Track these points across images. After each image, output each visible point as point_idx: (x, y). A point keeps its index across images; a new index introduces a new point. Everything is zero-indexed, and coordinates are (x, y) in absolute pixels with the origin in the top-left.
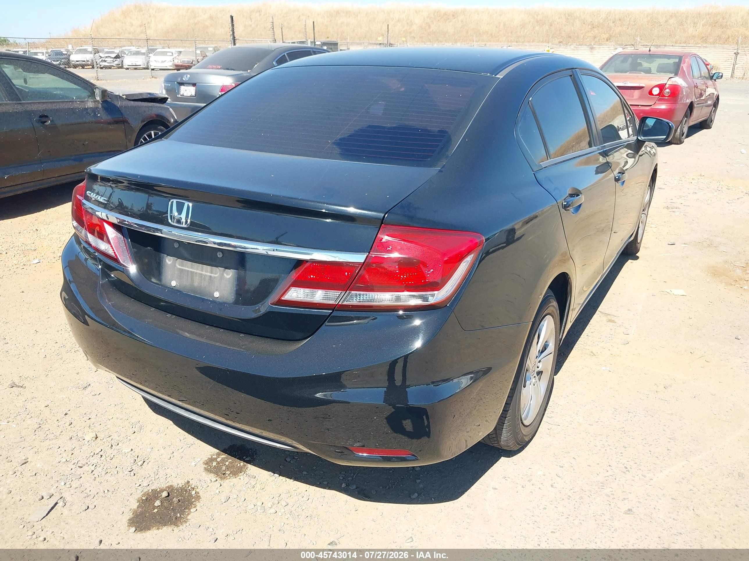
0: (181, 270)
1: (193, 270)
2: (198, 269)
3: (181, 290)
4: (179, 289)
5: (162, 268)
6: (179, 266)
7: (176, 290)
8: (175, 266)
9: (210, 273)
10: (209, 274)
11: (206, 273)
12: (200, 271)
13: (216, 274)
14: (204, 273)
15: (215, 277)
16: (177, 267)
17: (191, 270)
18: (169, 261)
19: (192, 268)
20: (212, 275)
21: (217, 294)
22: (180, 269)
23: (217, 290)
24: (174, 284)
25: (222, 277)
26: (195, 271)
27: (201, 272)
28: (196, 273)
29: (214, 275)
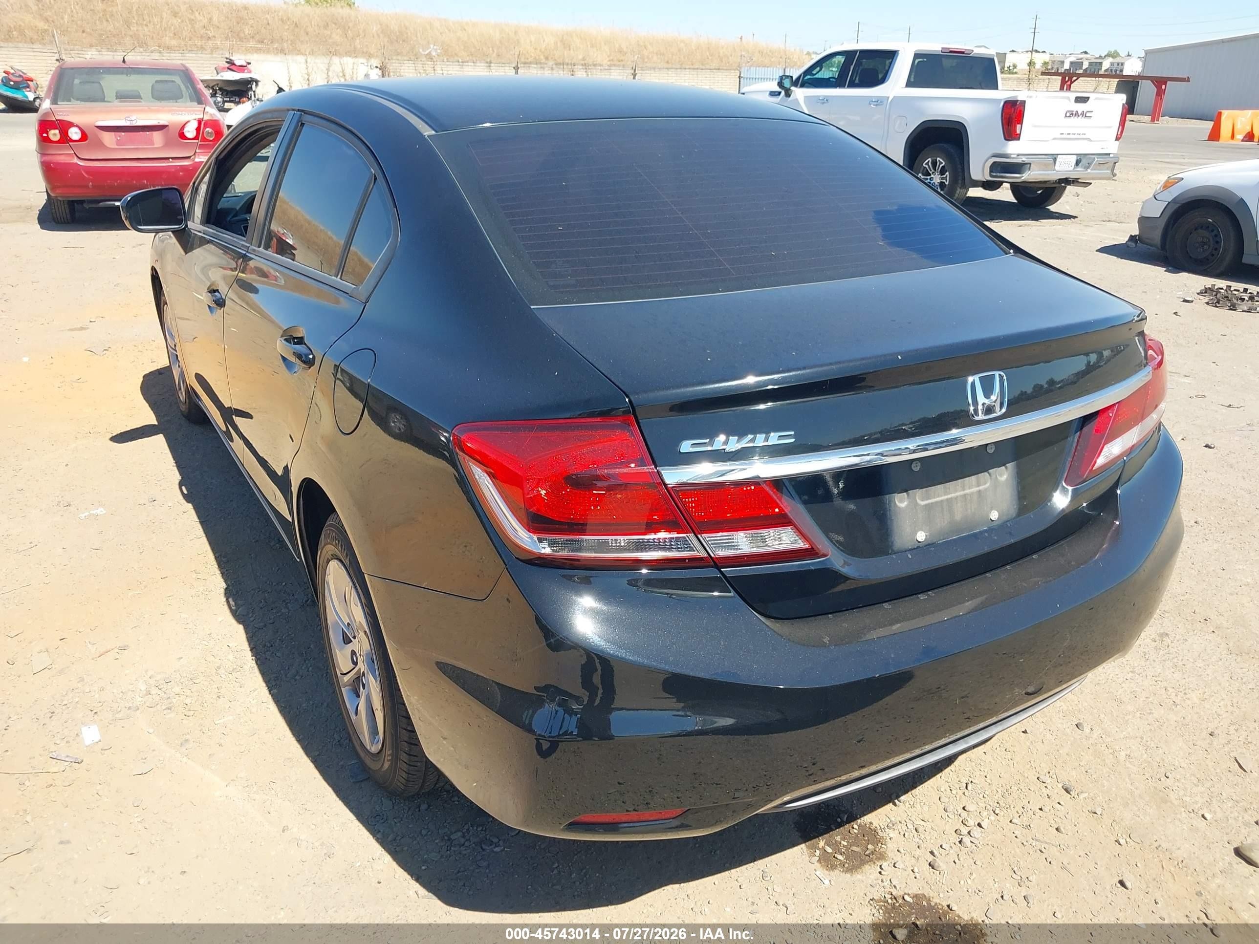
0: (929, 507)
1: (949, 496)
2: (956, 491)
3: (935, 541)
4: (930, 542)
5: (892, 520)
6: (923, 501)
7: (926, 546)
8: (917, 504)
9: (976, 487)
10: (975, 489)
11: (972, 490)
12: (960, 491)
13: (985, 483)
14: (967, 491)
15: (986, 490)
16: (920, 505)
17: (946, 497)
18: (901, 502)
19: (946, 493)
20: (981, 488)
21: (994, 515)
22: (926, 505)
23: (992, 509)
24: (921, 536)
25: (996, 484)
26: (953, 495)
27: (962, 493)
28: (956, 498)
29: (984, 486)
